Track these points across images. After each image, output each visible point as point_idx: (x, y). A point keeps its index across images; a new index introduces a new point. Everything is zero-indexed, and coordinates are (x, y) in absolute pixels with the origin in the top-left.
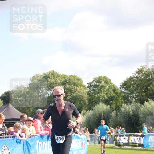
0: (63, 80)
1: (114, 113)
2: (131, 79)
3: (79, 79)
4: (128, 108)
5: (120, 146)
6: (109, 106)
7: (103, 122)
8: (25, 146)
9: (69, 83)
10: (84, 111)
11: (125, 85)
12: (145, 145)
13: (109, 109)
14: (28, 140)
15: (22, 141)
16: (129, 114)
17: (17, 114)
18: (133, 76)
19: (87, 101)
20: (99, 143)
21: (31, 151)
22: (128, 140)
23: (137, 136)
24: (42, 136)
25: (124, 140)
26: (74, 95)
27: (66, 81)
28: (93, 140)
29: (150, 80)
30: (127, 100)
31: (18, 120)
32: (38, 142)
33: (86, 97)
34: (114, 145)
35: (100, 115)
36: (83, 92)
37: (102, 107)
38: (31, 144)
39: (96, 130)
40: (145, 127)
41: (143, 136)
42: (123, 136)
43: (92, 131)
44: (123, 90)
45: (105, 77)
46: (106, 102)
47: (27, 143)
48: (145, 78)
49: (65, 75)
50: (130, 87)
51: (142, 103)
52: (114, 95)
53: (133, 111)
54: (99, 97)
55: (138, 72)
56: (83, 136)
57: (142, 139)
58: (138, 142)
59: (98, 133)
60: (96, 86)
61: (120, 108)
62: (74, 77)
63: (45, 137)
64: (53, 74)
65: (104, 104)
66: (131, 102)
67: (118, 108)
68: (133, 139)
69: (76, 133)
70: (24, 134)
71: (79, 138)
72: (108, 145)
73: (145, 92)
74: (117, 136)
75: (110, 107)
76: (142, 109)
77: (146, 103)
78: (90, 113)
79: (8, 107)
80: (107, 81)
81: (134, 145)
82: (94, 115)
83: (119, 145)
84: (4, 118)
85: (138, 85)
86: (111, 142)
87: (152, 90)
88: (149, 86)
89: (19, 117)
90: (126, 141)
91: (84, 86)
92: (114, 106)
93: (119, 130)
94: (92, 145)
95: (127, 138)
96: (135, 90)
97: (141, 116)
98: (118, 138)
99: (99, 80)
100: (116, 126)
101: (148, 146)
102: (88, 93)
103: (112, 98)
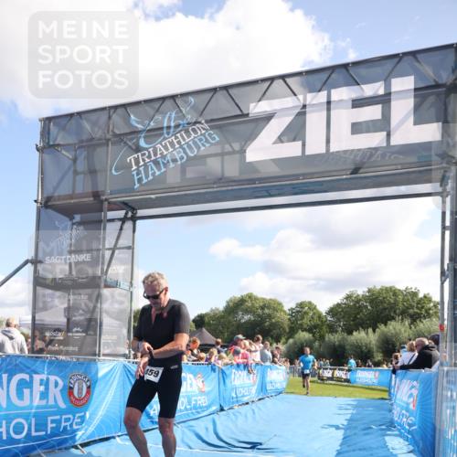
0: (261, 304)
1: (317, 343)
2: (338, 305)
3: (280, 304)
4: (334, 338)
5: (323, 380)
6: (311, 335)
7: (308, 350)
8: (221, 375)
9: (269, 308)
10: (283, 340)
11: (332, 311)
12: (352, 381)
13: (312, 338)
14: (223, 368)
15: (217, 370)
16: (334, 345)
17: (210, 339)
18: (339, 302)
19: (287, 330)
20: (299, 376)
21: (227, 381)
22: (333, 373)
23: (343, 370)
24: (238, 365)
25: (327, 374)
26: (273, 321)
27: (264, 305)
28: (292, 371)
29: (360, 307)
30: (332, 329)
31: (213, 346)
32: (234, 371)
33: (286, 324)
34: (316, 379)
35: (302, 344)
36: (283, 318)
37: (304, 336)
38: (227, 372)
39: (297, 362)
40: (352, 362)
41: (349, 370)
42: (326, 369)
43: (292, 363)
44: (329, 318)
45: (310, 303)
46: (310, 330)
47: (223, 372)
48: (355, 305)
49: (264, 299)
50: (336, 314)
51: (350, 333)
52: (319, 323)
53: (339, 341)
54: (301, 325)
55: (346, 298)
56: (283, 368)
57: (349, 373)
58: (344, 377)
59: (299, 365)
60: (298, 312)
61: (324, 339)
62: (273, 300)
63: (242, 367)
64: (250, 296)
65: (304, 333)
66: (337, 332)
67: (322, 338)
68: (338, 373)
69: (276, 363)
70: (220, 362)
71: (277, 368)
72: (310, 379)
73: (353, 321)
74: (319, 368)
75: (313, 336)
76: (349, 340)
77: (355, 333)
78: (291, 341)
79: (201, 331)
80: (311, 306)
81: (339, 379)
82: (295, 343)
83: (321, 379)
84: (199, 342)
85: (345, 313)
86: (313, 376)
87: (361, 318)
88: (358, 313)
89: (214, 343)
90: (330, 375)
91: (284, 311)
92: (317, 335)
93: (322, 362)
94: (292, 377)
95: (331, 372)
96: (343, 317)
97: (348, 347)
98: (321, 371)
99: (301, 305)
100: (319, 357)
101: (355, 382)
102: (289, 319)
103: (315, 327)
